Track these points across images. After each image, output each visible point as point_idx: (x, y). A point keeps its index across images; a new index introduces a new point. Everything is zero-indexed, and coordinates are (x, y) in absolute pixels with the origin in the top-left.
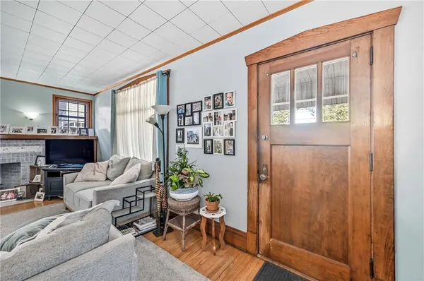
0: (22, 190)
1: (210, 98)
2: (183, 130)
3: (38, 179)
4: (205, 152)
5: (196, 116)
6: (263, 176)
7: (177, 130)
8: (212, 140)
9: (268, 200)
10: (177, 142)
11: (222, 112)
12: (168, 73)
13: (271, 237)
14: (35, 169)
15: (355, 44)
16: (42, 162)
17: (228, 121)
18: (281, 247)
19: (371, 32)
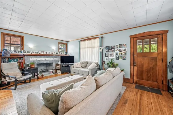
0: (54, 71)
1: (118, 45)
2: (108, 53)
3: (58, 67)
4: (116, 59)
5: (113, 49)
6: (135, 65)
7: (106, 53)
8: (118, 56)
9: (136, 70)
10: (106, 56)
11: (122, 49)
12: (102, 38)
13: (137, 79)
14: (57, 65)
15: (158, 36)
16: (59, 63)
17: (124, 51)
18: (140, 81)
19: (162, 34)
